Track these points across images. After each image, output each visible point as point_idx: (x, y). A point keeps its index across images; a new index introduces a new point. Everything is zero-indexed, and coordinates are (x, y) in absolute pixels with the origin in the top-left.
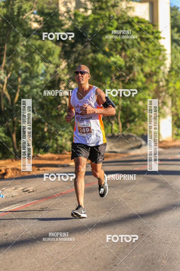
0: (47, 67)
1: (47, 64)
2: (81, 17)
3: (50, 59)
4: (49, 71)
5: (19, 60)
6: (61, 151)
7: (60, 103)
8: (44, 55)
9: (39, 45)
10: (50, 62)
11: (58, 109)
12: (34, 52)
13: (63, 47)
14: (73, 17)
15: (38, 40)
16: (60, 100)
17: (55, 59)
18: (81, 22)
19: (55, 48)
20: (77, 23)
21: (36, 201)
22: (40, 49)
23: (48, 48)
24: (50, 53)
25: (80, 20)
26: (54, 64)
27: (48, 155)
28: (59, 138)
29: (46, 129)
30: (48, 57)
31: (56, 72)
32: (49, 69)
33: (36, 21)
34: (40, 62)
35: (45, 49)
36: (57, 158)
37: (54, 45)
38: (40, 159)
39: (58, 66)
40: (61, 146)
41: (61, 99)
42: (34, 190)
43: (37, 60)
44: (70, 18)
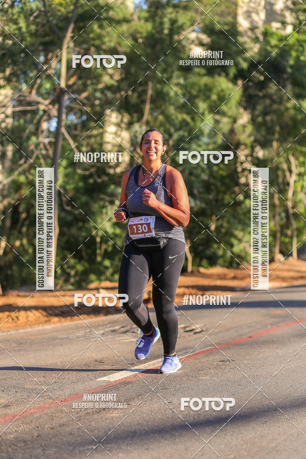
0: (217, 122)
1: (218, 117)
2: (275, 37)
3: (224, 108)
4: (221, 129)
5: (172, 110)
6: (238, 264)
7: (237, 184)
8: (215, 102)
9: (206, 85)
10: (224, 114)
11: (234, 193)
12: (196, 97)
13: (246, 88)
14: (261, 38)
15: (204, 75)
16: (238, 178)
17: (231, 108)
18: (276, 46)
19: (232, 90)
20: (269, 48)
21: (210, 348)
22: (206, 91)
23: (219, 89)
24: (222, 98)
25: (274, 42)
26: (229, 117)
27: (217, 270)
28: (235, 242)
29: (213, 227)
30: (219, 105)
31: (232, 131)
32: (221, 125)
33: (201, 44)
34: (206, 113)
35: (215, 91)
36: (232, 275)
37: (230, 85)
38: (204, 276)
39: (235, 121)
40: (239, 256)
41: (240, 175)
42: (204, 329)
43: (201, 110)
44: (256, 40)
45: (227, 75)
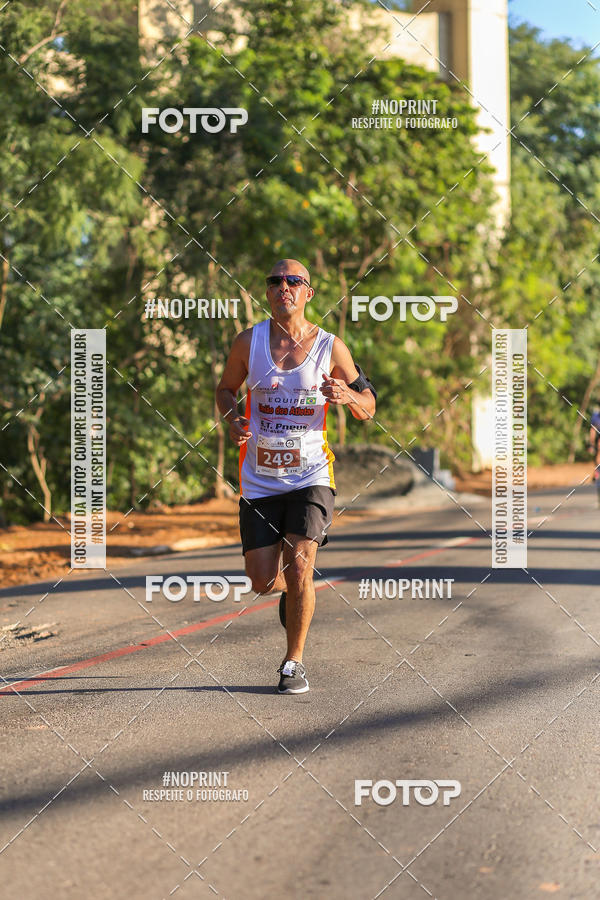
0: (100, 225)
1: (99, 215)
2: (210, 57)
3: (110, 196)
4: (105, 238)
5: (5, 201)
6: (145, 504)
7: (140, 345)
8: (91, 185)
9: (74, 153)
10: (108, 209)
11: (133, 363)
12: (55, 176)
13: (153, 159)
14: (185, 61)
15: (69, 134)
16: (143, 335)
17: (124, 197)
18: (211, 76)
19: (125, 161)
20: (198, 80)
21: (60, 668)
22: (73, 166)
23: (100, 160)
24: (108, 178)
25: (208, 68)
26: (120, 215)
28: (138, 461)
30: (102, 192)
31: (127, 243)
32: (105, 231)
33: (64, 71)
34: (75, 206)
35: (91, 163)
36: (131, 525)
37: (122, 152)
39: (134, 221)
40: (145, 488)
41: (146, 329)
42: (55, 632)
43: (65, 202)
44: (175, 63)
45: (116, 132)
